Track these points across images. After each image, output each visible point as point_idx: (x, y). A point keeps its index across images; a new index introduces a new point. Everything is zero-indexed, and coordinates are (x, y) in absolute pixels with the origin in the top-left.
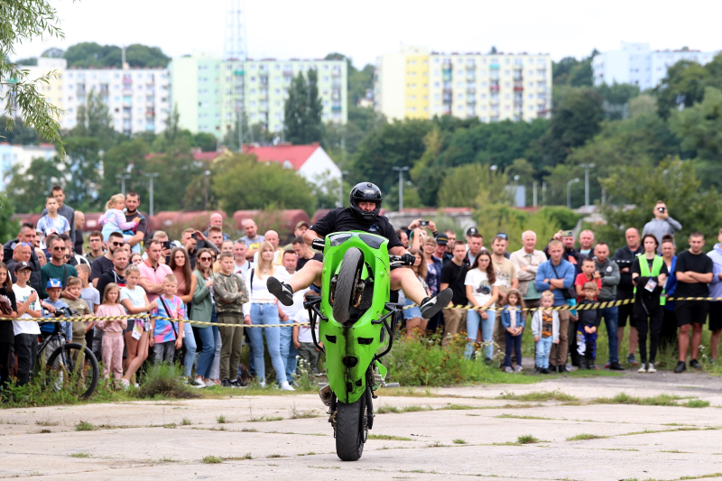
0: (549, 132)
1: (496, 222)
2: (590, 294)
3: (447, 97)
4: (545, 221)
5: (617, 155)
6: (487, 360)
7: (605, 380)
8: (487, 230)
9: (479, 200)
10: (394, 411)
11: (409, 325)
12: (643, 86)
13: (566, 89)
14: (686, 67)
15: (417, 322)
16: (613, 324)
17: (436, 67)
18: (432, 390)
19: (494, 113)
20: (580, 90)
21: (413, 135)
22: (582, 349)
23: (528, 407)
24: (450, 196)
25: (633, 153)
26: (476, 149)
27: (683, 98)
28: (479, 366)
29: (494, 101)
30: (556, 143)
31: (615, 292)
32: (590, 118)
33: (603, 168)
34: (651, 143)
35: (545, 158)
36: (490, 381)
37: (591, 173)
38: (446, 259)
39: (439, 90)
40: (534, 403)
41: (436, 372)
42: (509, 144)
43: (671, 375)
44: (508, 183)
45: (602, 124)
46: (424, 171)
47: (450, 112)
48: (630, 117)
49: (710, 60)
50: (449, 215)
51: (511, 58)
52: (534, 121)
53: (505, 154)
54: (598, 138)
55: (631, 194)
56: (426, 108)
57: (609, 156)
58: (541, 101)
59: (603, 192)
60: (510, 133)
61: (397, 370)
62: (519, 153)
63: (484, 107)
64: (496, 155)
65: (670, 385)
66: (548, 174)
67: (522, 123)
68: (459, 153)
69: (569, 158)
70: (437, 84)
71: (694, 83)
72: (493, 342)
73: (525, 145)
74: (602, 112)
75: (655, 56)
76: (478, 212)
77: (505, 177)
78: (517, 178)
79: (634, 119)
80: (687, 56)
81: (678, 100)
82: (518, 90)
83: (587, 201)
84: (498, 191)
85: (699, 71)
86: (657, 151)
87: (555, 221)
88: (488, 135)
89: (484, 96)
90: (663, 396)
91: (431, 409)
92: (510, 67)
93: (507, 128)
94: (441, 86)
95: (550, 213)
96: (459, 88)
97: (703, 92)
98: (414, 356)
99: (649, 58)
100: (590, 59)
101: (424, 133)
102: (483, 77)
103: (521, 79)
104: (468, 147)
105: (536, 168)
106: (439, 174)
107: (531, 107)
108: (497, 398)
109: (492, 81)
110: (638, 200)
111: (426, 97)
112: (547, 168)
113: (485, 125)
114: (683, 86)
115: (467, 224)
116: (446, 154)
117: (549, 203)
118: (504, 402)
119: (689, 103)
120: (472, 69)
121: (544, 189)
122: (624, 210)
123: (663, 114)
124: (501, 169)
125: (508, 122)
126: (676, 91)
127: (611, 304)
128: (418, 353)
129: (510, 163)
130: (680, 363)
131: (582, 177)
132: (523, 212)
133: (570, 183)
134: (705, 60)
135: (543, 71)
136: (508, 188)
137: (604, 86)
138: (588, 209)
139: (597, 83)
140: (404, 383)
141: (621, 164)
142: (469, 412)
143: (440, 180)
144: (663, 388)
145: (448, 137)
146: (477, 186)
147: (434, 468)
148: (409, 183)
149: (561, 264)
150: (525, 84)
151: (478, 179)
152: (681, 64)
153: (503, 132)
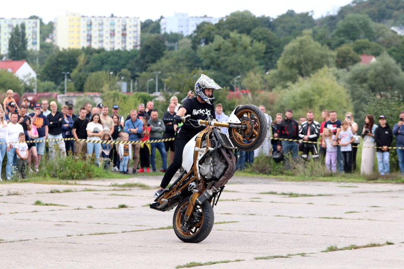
0: (139, 56)
1: (112, 100)
3: (89, 38)
4: (136, 99)
5: (172, 68)
9: (104, 89)
10: (58, 192)
12: (185, 34)
13: (147, 35)
14: (206, 25)
17: (84, 23)
18: (78, 182)
19: (112, 46)
20: (154, 36)
21: (72, 57)
23: (124, 190)
24: (90, 87)
25: (179, 66)
26: (103, 64)
27: (204, 40)
28: (101, 170)
29: (112, 40)
30: (142, 61)
32: (159, 49)
33: (165, 74)
34: (189, 62)
35: (137, 69)
36: (106, 178)
37: (159, 76)
39: (85, 35)
40: (127, 188)
41: (80, 173)
42: (119, 61)
44: (118, 81)
45: (165, 52)
46: (77, 74)
47: (90, 45)
48: (178, 49)
49: (217, 22)
50: (89, 96)
51: (121, 19)
52: (132, 51)
53: (117, 66)
54: (163, 59)
55: (178, 86)
56: (79, 43)
57: (168, 68)
58: (135, 41)
59: (165, 85)
60: (120, 56)
61: (60, 172)
62: (124, 66)
63: (107, 43)
64: (113, 67)
66: (138, 76)
67: (126, 51)
68: (94, 66)
69: (148, 68)
70: (84, 32)
71: (209, 33)
73: (127, 62)
74: (165, 46)
75: (191, 19)
76: (104, 95)
77: (117, 77)
78: (123, 78)
79: (180, 50)
80: (206, 20)
81: (202, 41)
82: (124, 35)
83: (157, 90)
84: (114, 84)
85: (212, 27)
86: (191, 66)
87: (141, 99)
88: (109, 57)
89: (107, 38)
91: (77, 191)
92: (120, 24)
93: (118, 54)
94: (86, 33)
95: (138, 95)
96: (95, 33)
97: (213, 38)
98: (69, 165)
99: (188, 20)
100: (159, 20)
101: (78, 56)
102: (107, 28)
103: (125, 30)
104: (99, 63)
105: (132, 73)
106: (85, 76)
107: (130, 44)
108: (109, 186)
109: (111, 30)
110: (181, 89)
111: (79, 38)
112: (138, 73)
113: (107, 52)
114: (204, 34)
116: (88, 66)
117: (138, 91)
118: (112, 188)
119: (207, 43)
120: (101, 24)
121: (136, 84)
123: (194, 48)
124: (115, 73)
125: (119, 51)
126: (201, 37)
128: (71, 163)
129: (120, 71)
131: (155, 78)
132: (125, 95)
133: (149, 81)
134: (215, 22)
135: (136, 26)
136: (118, 83)
137: (166, 34)
138: (157, 94)
139: (162, 32)
140: (64, 178)
141: (173, 71)
142: (95, 192)
143: (85, 79)
145: (89, 58)
146: (103, 82)
147: (77, 220)
148: (70, 80)
149: (136, 121)
150: (127, 32)
151: (104, 78)
152: (203, 24)
153: (117, 56)
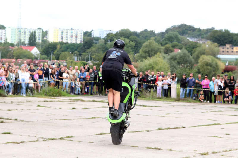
0: (82, 46)
1: (71, 64)
2: (88, 79)
3: (62, 38)
4: (81, 64)
5: (96, 51)
6: (67, 92)
7: (91, 97)
8: (69, 65)
9: (67, 59)
10: (47, 101)
11: (51, 84)
12: (102, 38)
13: (86, 37)
14: (111, 34)
15: (53, 84)
16: (92, 86)
17: (60, 32)
18: (55, 98)
19: (71, 42)
20: (89, 38)
21: (54, 45)
22: (86, 91)
23: (74, 102)
24: (62, 58)
25: (99, 51)
26: (67, 49)
27: (110, 40)
28: (65, 93)
29: (71, 39)
30: (83, 48)
31: (93, 79)
32: (91, 43)
33: (93, 54)
34: (103, 49)
35: (81, 51)
36: (67, 96)
37: (90, 55)
38: (60, 71)
39: (60, 36)
40: (76, 101)
41: (56, 94)
42: (74, 48)
43: (104, 96)
44: (74, 56)
45: (93, 45)
46: (56, 53)
47: (62, 41)
48: (99, 43)
49: (115, 33)
50: (61, 62)
51: (75, 31)
52: (79, 44)
53: (73, 50)
54: (92, 47)
55: (98, 59)
56: (57, 40)
57: (94, 51)
58: (81, 40)
59: (93, 58)
60: (74, 46)
61: (48, 93)
62: (76, 50)
63: (69, 40)
64: (71, 50)
65: (104, 98)
66: (82, 54)
67: (77, 44)
68: (64, 49)
69: (86, 51)
70: (60, 35)
71: (112, 37)
72: (68, 88)
73: (77, 48)
74: (93, 42)
75: (104, 32)
76: (67, 61)
77: (73, 55)
78: (75, 55)
79: (99, 44)
80: (111, 32)
81: (109, 41)
82: (76, 37)
83: (89, 60)
84: (71, 57)
85: (113, 35)
86: (104, 51)
87: (82, 64)
88: (70, 46)
89: (69, 38)
90: (102, 101)
91: (55, 101)
92: (75, 32)
93: (74, 45)
94: (61, 36)
95: (82, 62)
96: (64, 36)
97: (113, 39)
98: (52, 90)
99: (103, 32)
100: (91, 31)
101: (57, 45)
102: (69, 34)
103: (77, 35)
104: (66, 48)
105: (79, 53)
106: (60, 54)
107: (79, 41)
108: (68, 100)
109: (71, 35)
110: (99, 60)
111: (58, 38)
112: (82, 53)
113: (69, 44)
114: (110, 38)
115: (65, 64)
116: (61, 49)
117: (82, 60)
118: (70, 101)
119: (111, 41)
120: (67, 32)
121: (81, 57)
122: (97, 62)
123: (105, 43)
124: (72, 53)
125: (74, 44)
126: (108, 39)
127: (92, 81)
128: (53, 90)
129: (74, 52)
130: (106, 94)
131: (89, 55)
132: (76, 62)
133: (86, 56)
134: (114, 33)
135: (82, 33)
136: (73, 57)
137: (94, 37)
138: (89, 62)
139: (92, 36)
140: (50, 96)
141: (96, 53)
142: (62, 102)
143: (60, 55)
144: (102, 99)
145: (62, 46)
146: (67, 56)
147: (55, 113)
148: (53, 55)
149: (84, 73)
150: (78, 36)
151: (67, 55)
152: (110, 33)
153: (73, 45)
